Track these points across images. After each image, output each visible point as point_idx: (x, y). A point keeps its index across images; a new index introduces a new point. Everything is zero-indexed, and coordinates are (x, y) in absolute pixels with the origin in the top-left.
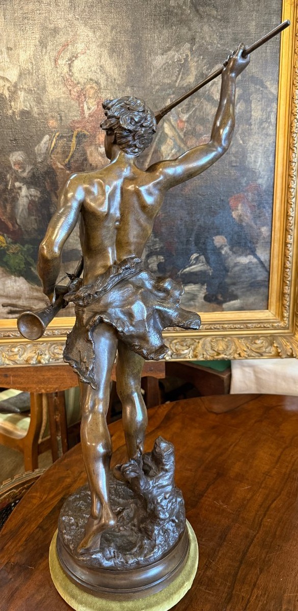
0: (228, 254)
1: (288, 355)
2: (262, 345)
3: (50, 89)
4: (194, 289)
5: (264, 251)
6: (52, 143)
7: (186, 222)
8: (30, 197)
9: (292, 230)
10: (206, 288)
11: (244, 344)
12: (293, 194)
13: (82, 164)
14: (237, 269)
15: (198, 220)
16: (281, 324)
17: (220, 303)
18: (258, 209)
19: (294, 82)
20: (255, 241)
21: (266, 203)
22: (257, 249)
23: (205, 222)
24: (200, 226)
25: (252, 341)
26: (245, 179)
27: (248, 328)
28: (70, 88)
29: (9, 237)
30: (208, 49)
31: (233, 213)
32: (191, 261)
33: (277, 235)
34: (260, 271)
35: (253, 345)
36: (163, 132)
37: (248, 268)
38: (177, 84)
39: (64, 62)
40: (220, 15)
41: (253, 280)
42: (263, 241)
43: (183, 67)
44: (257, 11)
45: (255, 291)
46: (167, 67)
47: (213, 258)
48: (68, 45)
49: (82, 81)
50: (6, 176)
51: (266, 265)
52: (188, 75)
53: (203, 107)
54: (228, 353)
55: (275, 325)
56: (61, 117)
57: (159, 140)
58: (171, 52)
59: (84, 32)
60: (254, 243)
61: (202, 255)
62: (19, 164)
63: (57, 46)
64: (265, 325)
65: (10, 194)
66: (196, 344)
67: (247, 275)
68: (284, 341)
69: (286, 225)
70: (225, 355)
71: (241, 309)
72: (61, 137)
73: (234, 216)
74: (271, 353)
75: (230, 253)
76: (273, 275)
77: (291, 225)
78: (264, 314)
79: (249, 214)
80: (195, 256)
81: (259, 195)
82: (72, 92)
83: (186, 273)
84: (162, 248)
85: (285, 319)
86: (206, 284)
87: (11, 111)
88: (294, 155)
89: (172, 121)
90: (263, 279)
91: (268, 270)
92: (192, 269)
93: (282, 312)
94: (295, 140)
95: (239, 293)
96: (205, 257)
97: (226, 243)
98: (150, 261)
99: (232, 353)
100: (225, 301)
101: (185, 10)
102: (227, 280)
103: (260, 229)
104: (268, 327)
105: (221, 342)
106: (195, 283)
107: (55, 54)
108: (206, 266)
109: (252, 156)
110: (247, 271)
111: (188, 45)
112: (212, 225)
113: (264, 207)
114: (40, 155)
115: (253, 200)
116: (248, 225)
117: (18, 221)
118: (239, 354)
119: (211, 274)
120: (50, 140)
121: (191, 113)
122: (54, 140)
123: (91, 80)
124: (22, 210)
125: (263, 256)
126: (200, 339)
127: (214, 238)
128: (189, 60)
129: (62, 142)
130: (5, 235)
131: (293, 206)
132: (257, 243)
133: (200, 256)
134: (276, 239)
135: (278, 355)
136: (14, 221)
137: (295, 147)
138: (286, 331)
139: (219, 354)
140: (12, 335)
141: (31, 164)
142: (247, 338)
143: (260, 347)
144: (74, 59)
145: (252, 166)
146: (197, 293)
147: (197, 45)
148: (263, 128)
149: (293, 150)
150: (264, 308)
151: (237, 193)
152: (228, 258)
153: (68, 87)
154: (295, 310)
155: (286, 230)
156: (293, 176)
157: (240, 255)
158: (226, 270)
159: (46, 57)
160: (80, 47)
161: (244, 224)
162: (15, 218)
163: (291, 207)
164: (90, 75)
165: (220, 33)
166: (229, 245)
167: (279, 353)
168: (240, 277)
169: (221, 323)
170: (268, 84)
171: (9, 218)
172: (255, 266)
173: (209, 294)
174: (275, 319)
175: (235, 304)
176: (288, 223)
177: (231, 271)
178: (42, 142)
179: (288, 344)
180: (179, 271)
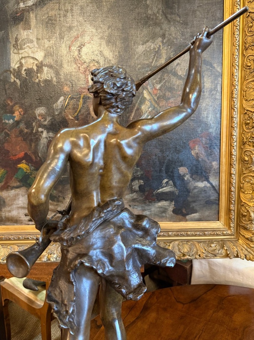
0: (189, 180)
1: (234, 256)
2: (216, 248)
3: (65, 66)
4: (165, 204)
5: (215, 178)
6: (65, 102)
7: (159, 157)
8: (49, 138)
9: (235, 165)
10: (174, 204)
11: (203, 247)
12: (235, 139)
13: (87, 117)
14: (196, 191)
15: (168, 156)
16: (229, 232)
17: (184, 215)
18: (210, 149)
19: (233, 64)
20: (208, 171)
21: (215, 145)
22: (210, 177)
23: (172, 158)
24: (169, 160)
25: (208, 245)
26: (200, 128)
27: (205, 235)
28: (79, 65)
29: (32, 166)
30: (174, 42)
31: (192, 151)
32: (163, 184)
33: (224, 168)
34: (213, 193)
35: (210, 248)
36: (143, 96)
37: (203, 190)
38: (153, 65)
39: (75, 48)
40: (182, 20)
41: (208, 199)
42: (214, 172)
43: (157, 53)
44: (207, 18)
45: (209, 207)
46: (146, 53)
47: (178, 183)
48: (78, 37)
49: (87, 61)
50: (32, 123)
51: (217, 188)
52: (160, 58)
53: (170, 80)
54: (191, 255)
55: (225, 232)
56: (72, 85)
57: (140, 101)
58: (149, 43)
59: (90, 29)
60: (207, 173)
61: (171, 180)
62: (42, 116)
63: (71, 38)
64: (218, 233)
65: (34, 136)
66: (167, 246)
67: (203, 195)
68: (231, 245)
69: (230, 161)
70: (189, 256)
71: (199, 220)
72: (72, 98)
73: (193, 154)
74: (222, 254)
75: (191, 179)
76: (222, 196)
77: (234, 161)
78: (216, 224)
79: (203, 153)
80: (165, 181)
81: (210, 140)
82: (81, 68)
83: (159, 192)
84: (142, 175)
85: (232, 228)
86: (174, 201)
87: (37, 80)
88: (234, 113)
89: (149, 89)
90: (215, 199)
91: (218, 192)
92: (164, 190)
93: (230, 224)
94: (235, 103)
95: (197, 208)
96: (173, 182)
97: (188, 172)
98: (134, 183)
99: (194, 254)
100: (188, 214)
101: (158, 16)
102: (189, 199)
103: (211, 163)
104: (220, 234)
105: (186, 246)
106: (166, 200)
107: (69, 43)
108: (173, 188)
109: (205, 113)
110: (203, 193)
111: (160, 39)
112: (178, 160)
113: (214, 148)
114: (57, 110)
115: (206, 144)
116: (203, 160)
117: (39, 154)
118: (199, 255)
119: (177, 194)
120: (64, 100)
121: (162, 84)
122: (67, 100)
123: (94, 60)
124: (43, 147)
125: (214, 182)
126: (171, 242)
127: (179, 168)
128: (161, 48)
129: (72, 102)
130: (30, 164)
131: (235, 148)
132: (210, 173)
133: (169, 181)
134: (223, 170)
135: (227, 256)
136: (37, 155)
137: (235, 107)
138: (232, 237)
139: (184, 255)
140: (31, 238)
141: (51, 116)
142: (204, 242)
143: (214, 250)
144: (82, 46)
145: (205, 120)
146: (167, 207)
147: (166, 39)
148: (213, 94)
149: (234, 109)
150: (216, 219)
151: (195, 138)
152: (189, 183)
153: (78, 65)
154: (238, 222)
155: (231, 164)
156: (234, 127)
157: (198, 181)
158: (188, 191)
159: (63, 45)
160: (87, 38)
161: (200, 159)
162: (38, 153)
163: (234, 149)
164: (93, 57)
165: (182, 32)
166: (190, 174)
167: (229, 254)
168: (198, 197)
169: (186, 230)
170: (215, 65)
171: (33, 153)
172: (209, 189)
173: (176, 209)
174: (225, 228)
175: (195, 216)
176: (231, 159)
177: (192, 192)
178: (59, 101)
179: (235, 247)
180: (154, 191)
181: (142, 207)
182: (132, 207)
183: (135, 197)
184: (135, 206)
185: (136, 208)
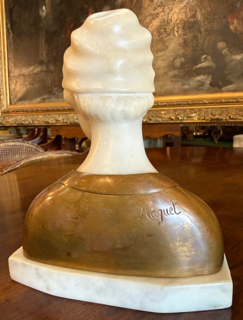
4: (203, 78)
10: (212, 78)
11: (234, 111)
14: (233, 63)
17: (220, 87)
31: (231, 26)
32: (202, 59)
37: (240, 62)
66: (201, 111)
67: (239, 67)
71: (235, 90)
73: (231, 28)
75: (228, 53)
80: (204, 56)
83: (198, 68)
84: (183, 53)
86: (211, 75)
92: (202, 65)
95: (234, 80)
96: (211, 57)
97: (225, 47)
98: (176, 61)
100: (224, 86)
102: (226, 72)
105: (218, 110)
106: (204, 74)
108: (211, 62)
110: (239, 65)
116: (241, 33)
119: (214, 68)
127: (218, 44)
142: (237, 109)
146: (204, 81)
152: (226, 56)
157: (235, 54)
158: (226, 64)
161: (238, 33)
166: (228, 48)
168: (235, 69)
173: (213, 82)
175: (231, 87)
177: (229, 65)
180: (194, 67)
181: (183, 82)
182: (173, 82)
183: (177, 73)
184: (176, 81)
185: (177, 84)
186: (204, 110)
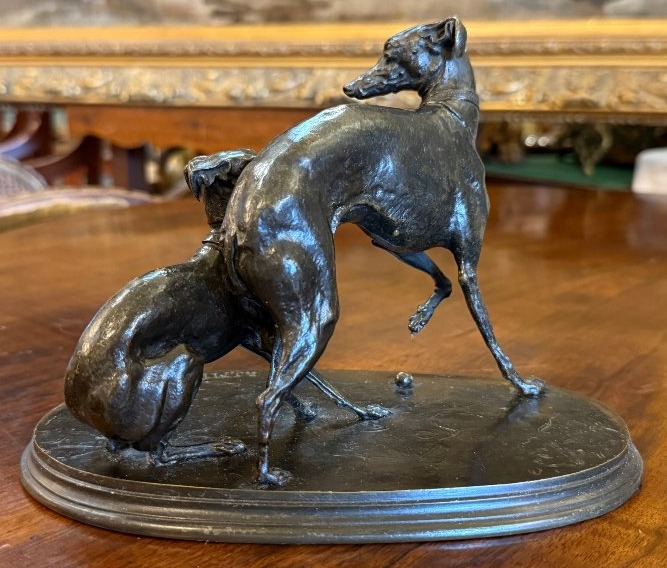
66: (535, 77)
105: (588, 77)
186: (546, 72)
